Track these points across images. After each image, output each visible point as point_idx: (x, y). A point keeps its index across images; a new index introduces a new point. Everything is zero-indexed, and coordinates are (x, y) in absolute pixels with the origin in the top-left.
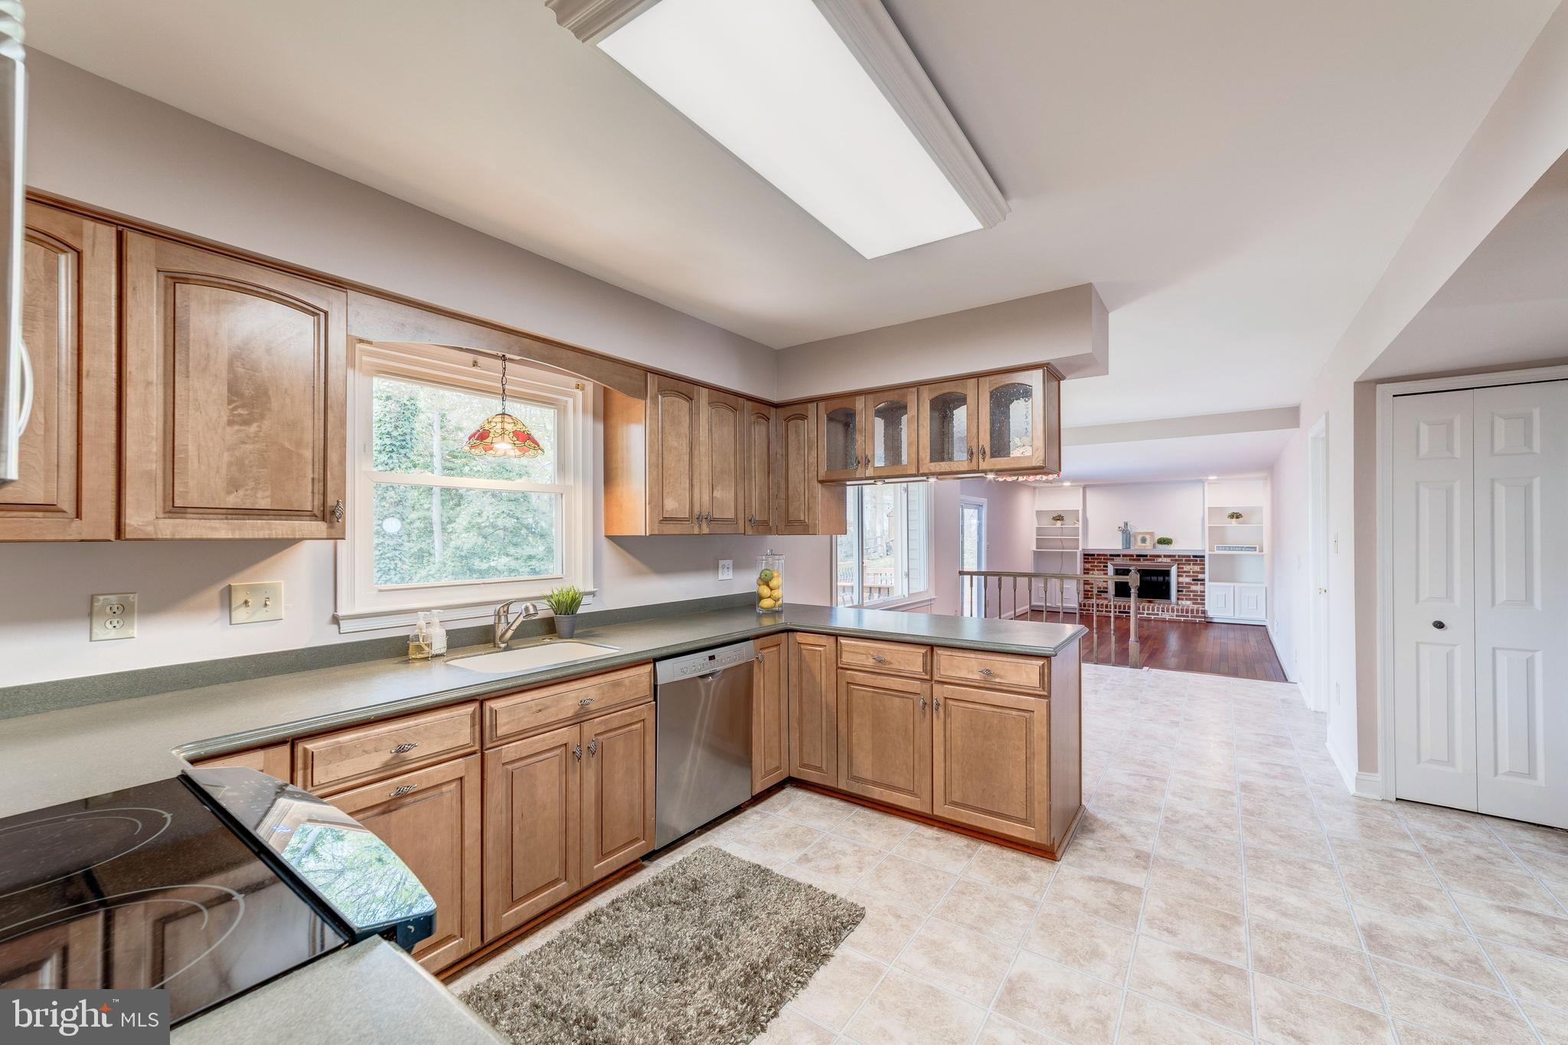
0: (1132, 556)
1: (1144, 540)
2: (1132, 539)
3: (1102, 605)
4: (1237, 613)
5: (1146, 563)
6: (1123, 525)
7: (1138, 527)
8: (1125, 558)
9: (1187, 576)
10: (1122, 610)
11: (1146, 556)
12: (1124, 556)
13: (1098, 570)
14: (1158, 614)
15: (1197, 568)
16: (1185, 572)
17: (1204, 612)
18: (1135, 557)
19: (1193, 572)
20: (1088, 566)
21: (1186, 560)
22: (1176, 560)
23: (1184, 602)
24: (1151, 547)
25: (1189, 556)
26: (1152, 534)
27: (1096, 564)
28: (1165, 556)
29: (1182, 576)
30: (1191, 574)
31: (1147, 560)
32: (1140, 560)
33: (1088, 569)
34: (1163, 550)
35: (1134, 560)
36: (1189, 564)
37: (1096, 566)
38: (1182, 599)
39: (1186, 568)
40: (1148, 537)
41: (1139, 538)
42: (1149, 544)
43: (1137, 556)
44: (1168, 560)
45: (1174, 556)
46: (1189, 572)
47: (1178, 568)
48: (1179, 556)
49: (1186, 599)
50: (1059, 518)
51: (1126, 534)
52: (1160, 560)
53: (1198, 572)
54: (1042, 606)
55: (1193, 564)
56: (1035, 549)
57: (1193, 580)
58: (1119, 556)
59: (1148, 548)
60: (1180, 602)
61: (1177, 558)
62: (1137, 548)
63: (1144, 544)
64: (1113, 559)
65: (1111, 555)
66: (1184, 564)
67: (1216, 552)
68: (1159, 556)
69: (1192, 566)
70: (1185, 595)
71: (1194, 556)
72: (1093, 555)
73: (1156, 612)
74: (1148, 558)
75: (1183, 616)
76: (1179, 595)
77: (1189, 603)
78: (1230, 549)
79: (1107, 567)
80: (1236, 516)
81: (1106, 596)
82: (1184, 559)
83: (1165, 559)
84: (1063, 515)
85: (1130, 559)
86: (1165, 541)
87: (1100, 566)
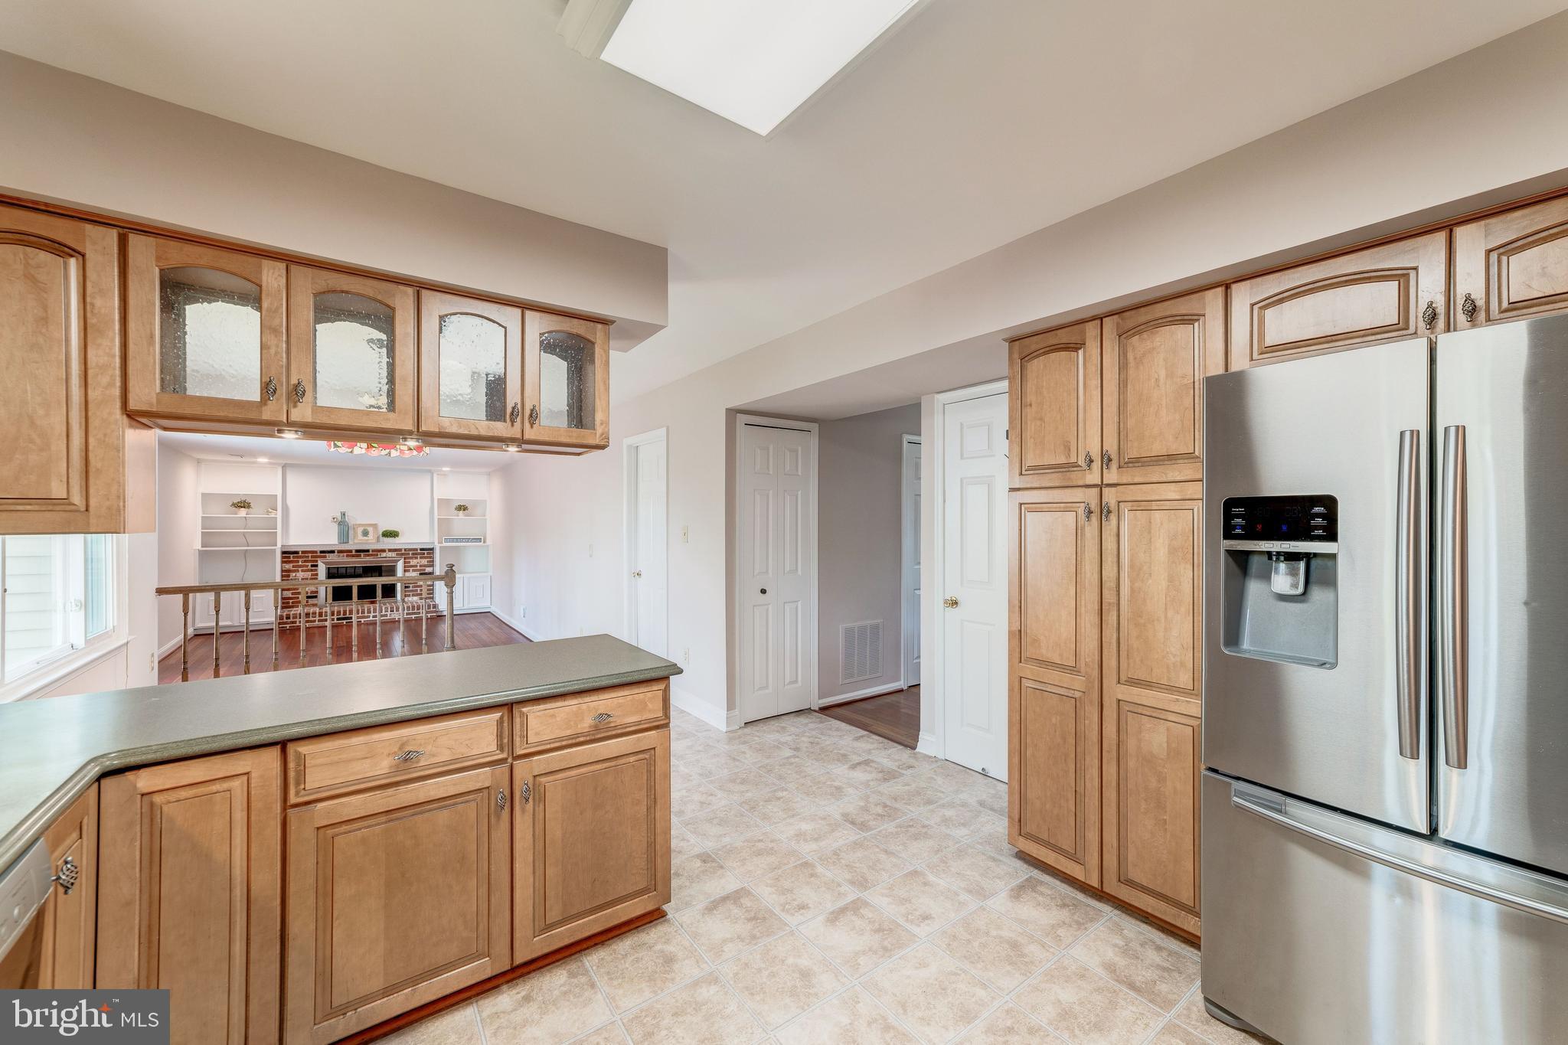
0: (351, 551)
1: (365, 533)
2: (351, 533)
3: (314, 613)
4: (466, 603)
5: (368, 559)
6: (339, 516)
7: (356, 518)
8: (341, 555)
9: (414, 571)
10: (342, 616)
11: (368, 551)
12: (340, 552)
13: (302, 571)
14: (386, 616)
15: (424, 562)
16: (412, 566)
17: (435, 606)
18: (354, 553)
19: (421, 566)
20: (288, 566)
21: (413, 554)
22: (402, 554)
23: (410, 599)
24: (374, 541)
25: (417, 550)
26: (375, 526)
27: (300, 563)
28: (390, 550)
29: (409, 571)
30: (418, 568)
31: (368, 555)
32: (360, 556)
33: (289, 571)
34: (388, 543)
35: (353, 556)
36: (416, 558)
37: (300, 566)
38: (409, 596)
39: (413, 562)
40: (370, 529)
41: (360, 531)
42: (371, 537)
43: (357, 551)
44: (394, 554)
45: (400, 550)
46: (416, 566)
47: (405, 562)
48: (405, 550)
49: (413, 595)
50: (243, 504)
51: (344, 526)
52: (384, 555)
53: (425, 566)
54: (212, 628)
55: (421, 558)
56: (200, 548)
57: (421, 574)
58: (333, 552)
59: (371, 542)
60: (406, 599)
61: (403, 552)
62: (357, 542)
63: (367, 538)
64: (325, 557)
65: (322, 552)
66: (411, 558)
67: (445, 544)
68: (383, 551)
69: (419, 560)
70: (412, 591)
71: (421, 549)
72: (297, 553)
73: (383, 613)
74: (371, 553)
75: (414, 613)
76: (405, 591)
77: (415, 598)
78: (457, 540)
79: (317, 566)
80: (462, 508)
81: (316, 602)
82: (411, 552)
83: (390, 553)
84: (248, 500)
85: (347, 556)
86: (391, 534)
87: (307, 566)
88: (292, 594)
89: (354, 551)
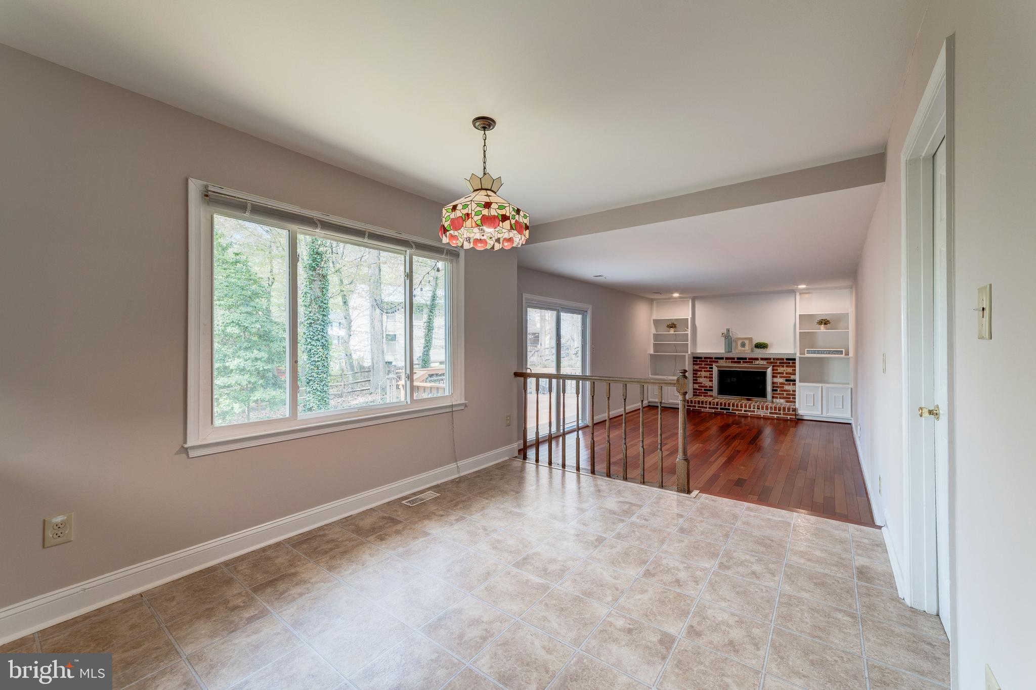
0: (734, 359)
1: (743, 345)
2: (734, 344)
3: (706, 402)
4: (824, 412)
5: (745, 365)
6: (725, 331)
7: (739, 333)
8: (728, 361)
9: (780, 377)
10: (723, 407)
11: (745, 359)
12: (727, 358)
13: (705, 371)
14: (754, 411)
15: (790, 370)
16: (779, 373)
17: (795, 410)
18: (736, 360)
19: (786, 373)
20: (697, 367)
21: (780, 363)
22: (771, 363)
23: (778, 400)
24: (749, 351)
25: (783, 359)
26: (750, 339)
27: (703, 366)
28: (762, 359)
29: (776, 377)
30: (785, 375)
31: (746, 362)
32: (740, 362)
33: (697, 370)
34: (759, 353)
35: (735, 362)
36: (783, 366)
37: (703, 368)
38: (777, 398)
39: (780, 370)
40: (747, 342)
41: (739, 343)
42: (747, 347)
43: (738, 359)
44: (764, 362)
45: (770, 359)
46: (783, 373)
47: (773, 370)
48: (774, 359)
49: (780, 398)
50: (672, 326)
51: (728, 338)
52: (757, 362)
53: (790, 374)
54: (657, 403)
55: (787, 366)
56: (652, 352)
57: (786, 380)
58: (722, 358)
59: (747, 352)
60: (774, 400)
61: (772, 360)
62: (738, 352)
63: (743, 349)
64: (717, 362)
65: (716, 358)
66: (779, 366)
67: (807, 355)
68: (757, 359)
69: (785, 368)
70: (779, 394)
71: (787, 359)
72: (701, 358)
73: (752, 409)
74: (747, 360)
75: (776, 413)
76: (774, 394)
77: (782, 401)
78: (823, 352)
79: (712, 368)
80: (825, 322)
81: (712, 394)
82: (778, 361)
83: (762, 361)
84: (675, 323)
85: (732, 362)
86: (761, 346)
87: (707, 368)
88: (699, 386)
89: (736, 359)
